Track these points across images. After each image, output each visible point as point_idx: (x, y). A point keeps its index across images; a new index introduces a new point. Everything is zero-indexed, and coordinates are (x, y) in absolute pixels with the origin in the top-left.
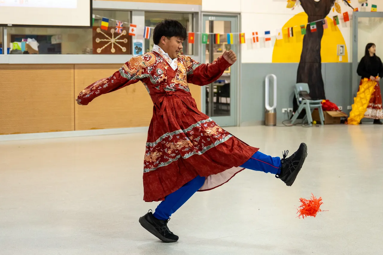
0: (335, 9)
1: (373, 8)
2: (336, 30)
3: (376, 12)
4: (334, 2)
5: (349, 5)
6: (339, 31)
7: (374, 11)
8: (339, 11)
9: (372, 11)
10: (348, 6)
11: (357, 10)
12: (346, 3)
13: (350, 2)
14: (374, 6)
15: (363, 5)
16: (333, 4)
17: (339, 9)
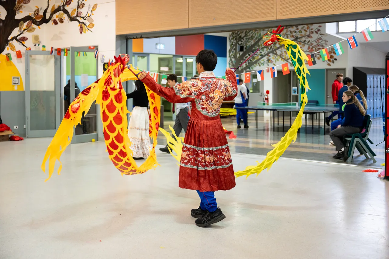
0: (9, 48)
1: (43, 48)
2: (12, 65)
3: (45, 51)
4: (8, 42)
5: (24, 46)
6: (14, 66)
7: (44, 50)
8: (14, 50)
9: (42, 50)
10: (22, 46)
11: (30, 49)
12: (21, 44)
13: (25, 43)
14: (44, 46)
15: (35, 45)
16: (8, 44)
17: (13, 48)
